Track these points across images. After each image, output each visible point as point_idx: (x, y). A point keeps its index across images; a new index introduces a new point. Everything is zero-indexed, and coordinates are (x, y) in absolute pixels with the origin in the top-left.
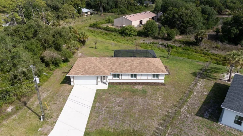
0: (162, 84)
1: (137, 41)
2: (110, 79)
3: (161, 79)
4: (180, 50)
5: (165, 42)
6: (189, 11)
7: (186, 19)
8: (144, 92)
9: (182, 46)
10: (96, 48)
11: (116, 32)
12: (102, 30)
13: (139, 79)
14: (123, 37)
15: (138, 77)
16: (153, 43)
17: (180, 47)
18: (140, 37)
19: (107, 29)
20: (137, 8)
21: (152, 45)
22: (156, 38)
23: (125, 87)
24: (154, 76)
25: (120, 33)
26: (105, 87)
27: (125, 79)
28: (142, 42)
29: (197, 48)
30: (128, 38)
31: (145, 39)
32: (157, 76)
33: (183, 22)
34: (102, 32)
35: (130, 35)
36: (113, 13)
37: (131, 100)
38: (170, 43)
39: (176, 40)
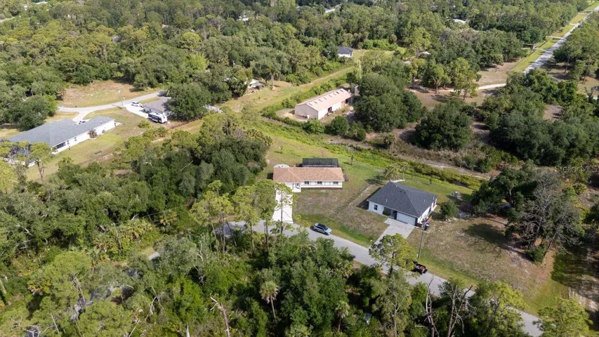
0: (340, 189)
1: (324, 141)
2: (303, 185)
3: (340, 185)
4: (368, 154)
5: (355, 143)
6: (384, 106)
7: (380, 115)
8: (327, 194)
9: (372, 149)
10: (281, 153)
11: (299, 126)
12: (281, 123)
13: (324, 185)
14: (307, 134)
15: (323, 184)
16: (342, 144)
17: (369, 150)
18: (328, 135)
19: (286, 121)
21: (340, 146)
22: (346, 137)
23: (313, 191)
24: (334, 183)
25: (303, 129)
26: (299, 191)
27: (313, 185)
28: (330, 142)
29: (386, 152)
30: (313, 136)
31: (333, 138)
32: (337, 183)
33: (377, 118)
34: (280, 126)
35: (316, 132)
36: (288, 81)
37: (317, 199)
38: (360, 145)
39: (366, 142)
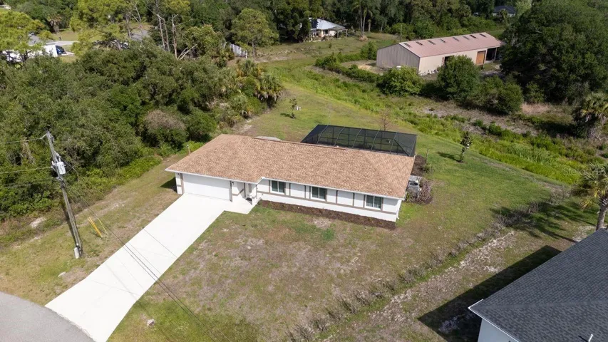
0: (389, 225)
1: (413, 110)
2: (263, 192)
4: (521, 145)
5: (487, 120)
6: (582, 37)
7: (568, 58)
8: (328, 235)
9: (534, 133)
10: (293, 117)
11: (372, 81)
12: (340, 76)
13: (332, 203)
14: (383, 96)
15: (331, 198)
16: (454, 118)
17: (525, 136)
18: (426, 100)
19: (352, 74)
20: (466, 23)
21: (448, 123)
22: (467, 105)
24: (370, 199)
25: (379, 86)
27: (297, 197)
28: (427, 112)
29: (577, 145)
30: (394, 99)
31: (439, 105)
32: (379, 201)
33: (559, 68)
34: (338, 80)
35: (401, 92)
36: (394, 33)
38: (501, 123)
39: (520, 117)
